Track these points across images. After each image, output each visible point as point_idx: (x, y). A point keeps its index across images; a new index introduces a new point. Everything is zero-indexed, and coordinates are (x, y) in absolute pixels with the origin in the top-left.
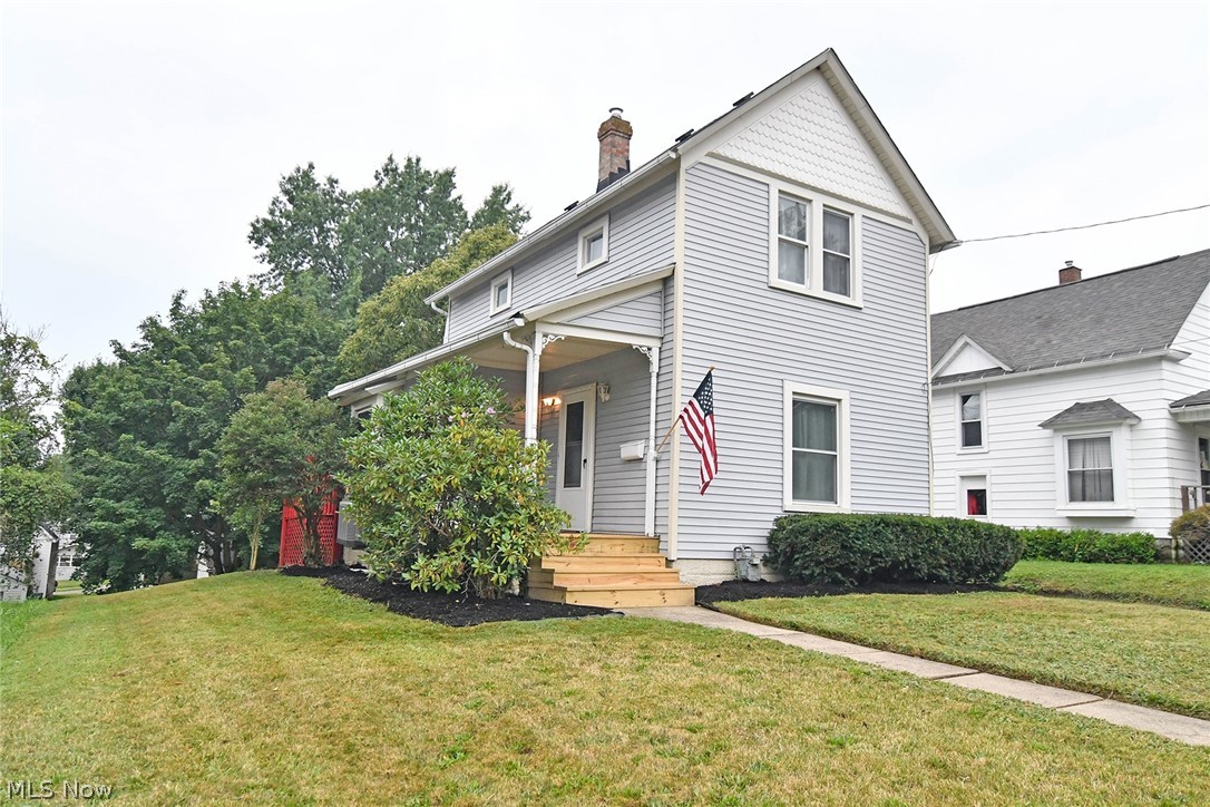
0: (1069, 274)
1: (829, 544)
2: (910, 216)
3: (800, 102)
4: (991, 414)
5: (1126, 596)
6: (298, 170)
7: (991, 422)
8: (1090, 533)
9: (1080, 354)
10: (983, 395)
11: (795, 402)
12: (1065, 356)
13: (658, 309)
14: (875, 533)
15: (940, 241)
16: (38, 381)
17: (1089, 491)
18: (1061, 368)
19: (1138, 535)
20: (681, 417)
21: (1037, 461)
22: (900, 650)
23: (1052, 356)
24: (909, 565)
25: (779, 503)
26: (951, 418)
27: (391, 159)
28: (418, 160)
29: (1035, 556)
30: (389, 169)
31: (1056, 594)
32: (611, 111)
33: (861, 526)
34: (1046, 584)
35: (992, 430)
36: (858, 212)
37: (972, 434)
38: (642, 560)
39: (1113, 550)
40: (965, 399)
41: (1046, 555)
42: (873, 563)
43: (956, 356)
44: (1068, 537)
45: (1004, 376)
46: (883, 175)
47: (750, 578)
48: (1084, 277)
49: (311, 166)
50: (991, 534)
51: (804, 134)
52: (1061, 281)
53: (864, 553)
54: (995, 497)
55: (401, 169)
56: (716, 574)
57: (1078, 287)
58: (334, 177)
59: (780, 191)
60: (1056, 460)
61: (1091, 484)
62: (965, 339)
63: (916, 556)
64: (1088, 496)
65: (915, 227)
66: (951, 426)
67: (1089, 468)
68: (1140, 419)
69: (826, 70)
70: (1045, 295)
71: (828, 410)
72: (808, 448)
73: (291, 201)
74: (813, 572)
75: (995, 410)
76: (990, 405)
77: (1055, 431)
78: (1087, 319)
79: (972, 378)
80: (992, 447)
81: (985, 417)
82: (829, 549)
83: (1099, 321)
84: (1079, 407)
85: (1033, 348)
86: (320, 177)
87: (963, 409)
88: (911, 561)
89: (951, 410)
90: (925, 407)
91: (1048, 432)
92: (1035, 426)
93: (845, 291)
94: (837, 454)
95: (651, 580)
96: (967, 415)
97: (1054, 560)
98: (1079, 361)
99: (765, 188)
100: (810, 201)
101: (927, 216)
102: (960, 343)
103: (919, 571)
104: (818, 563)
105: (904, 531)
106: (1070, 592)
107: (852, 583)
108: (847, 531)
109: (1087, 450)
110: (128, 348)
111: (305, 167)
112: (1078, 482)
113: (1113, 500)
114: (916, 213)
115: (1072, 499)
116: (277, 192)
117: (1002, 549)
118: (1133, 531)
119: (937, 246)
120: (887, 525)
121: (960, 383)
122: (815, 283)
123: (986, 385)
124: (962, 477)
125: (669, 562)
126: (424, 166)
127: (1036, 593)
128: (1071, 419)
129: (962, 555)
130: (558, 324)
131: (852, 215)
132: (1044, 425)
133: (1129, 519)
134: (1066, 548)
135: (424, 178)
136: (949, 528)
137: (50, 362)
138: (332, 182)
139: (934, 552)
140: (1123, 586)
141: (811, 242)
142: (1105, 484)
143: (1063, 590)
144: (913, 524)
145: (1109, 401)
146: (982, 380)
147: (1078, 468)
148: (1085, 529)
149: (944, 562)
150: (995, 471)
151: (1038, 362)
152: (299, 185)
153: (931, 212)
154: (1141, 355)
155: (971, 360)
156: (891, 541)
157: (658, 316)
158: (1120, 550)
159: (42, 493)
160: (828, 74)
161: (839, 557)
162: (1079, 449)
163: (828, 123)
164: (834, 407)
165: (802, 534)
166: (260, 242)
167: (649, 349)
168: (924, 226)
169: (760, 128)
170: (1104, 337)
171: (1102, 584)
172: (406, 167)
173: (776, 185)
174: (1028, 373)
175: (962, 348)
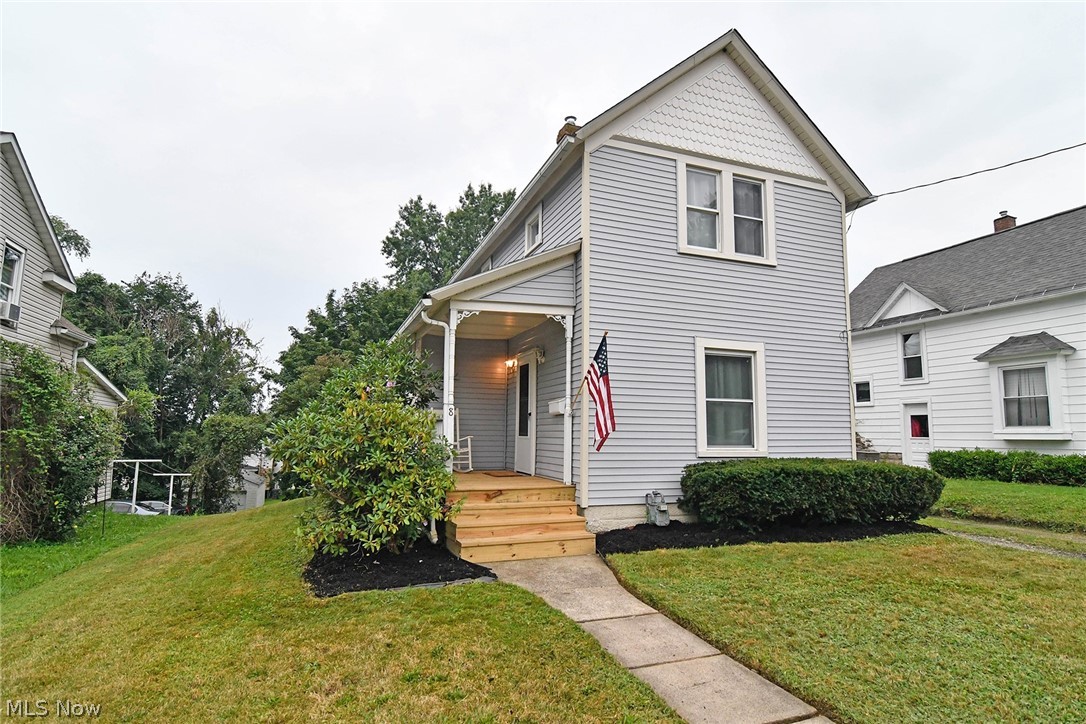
0: (1004, 222)
1: (727, 495)
2: (824, 177)
3: (706, 82)
4: (930, 349)
5: (1059, 525)
6: (411, 202)
7: (931, 356)
8: (1027, 454)
9: (1013, 293)
10: (922, 334)
11: (707, 357)
12: (999, 295)
13: (570, 281)
14: (774, 484)
15: (858, 198)
16: (248, 357)
17: (1025, 416)
18: (994, 307)
19: (1075, 457)
20: (586, 378)
21: (975, 390)
22: (740, 656)
23: (987, 296)
24: (815, 512)
25: (693, 450)
26: (895, 354)
27: (470, 187)
28: (490, 186)
29: (973, 475)
30: (469, 194)
31: (987, 520)
32: (566, 119)
33: (759, 477)
34: (977, 509)
35: (931, 364)
36: (770, 178)
37: (913, 368)
38: (552, 509)
39: (1049, 470)
40: (906, 338)
41: (984, 473)
42: (775, 511)
43: (897, 301)
44: (1006, 458)
45: (941, 317)
46: (796, 143)
47: (658, 523)
48: (1018, 223)
49: (420, 198)
50: (904, 478)
51: (710, 111)
52: (996, 229)
53: (764, 503)
54: (936, 422)
55: (477, 193)
56: (629, 519)
57: (1012, 234)
58: (433, 204)
59: (688, 165)
60: (993, 388)
61: (1026, 410)
62: (905, 286)
63: (821, 503)
64: (1024, 421)
65: (831, 187)
66: (894, 361)
67: (1024, 395)
68: (1075, 349)
69: (730, 50)
70: (981, 242)
71: (744, 362)
72: (725, 397)
73: (408, 223)
74: (716, 520)
75: (933, 346)
76: (929, 342)
77: (990, 363)
78: (1020, 261)
79: (911, 320)
80: (932, 378)
81: (925, 354)
82: (728, 500)
83: (1032, 262)
84: (1013, 341)
85: (968, 290)
86: (425, 205)
87: (904, 347)
88: (817, 508)
89: (894, 348)
90: (845, 353)
91: (983, 364)
92: (970, 359)
93: (759, 252)
94: (753, 401)
95: (556, 529)
96: (908, 351)
97: (991, 479)
98: (1011, 299)
99: (673, 164)
100: (720, 172)
101: (841, 177)
102: (899, 291)
103: (826, 516)
104: (719, 512)
105: (806, 479)
106: (1001, 519)
107: (755, 529)
108: (744, 482)
109: (1023, 378)
110: (302, 331)
111: (415, 199)
112: (1014, 409)
113: (1049, 424)
114: (830, 175)
115: (1009, 423)
116: (398, 218)
117: (919, 490)
118: (1070, 454)
119: (853, 204)
120: (788, 475)
121: (901, 324)
122: (726, 247)
123: (924, 325)
124: (906, 405)
125: (581, 511)
126: (495, 190)
127: (968, 518)
128: (1006, 352)
129: (873, 499)
130: (471, 301)
131: (764, 181)
132: (979, 359)
133: (1067, 441)
134: (1003, 469)
135: (496, 199)
136: (857, 475)
137: (254, 344)
138: (432, 207)
139: (841, 499)
140: (1057, 515)
141: (721, 209)
142: (1041, 411)
143: (994, 516)
144: (816, 473)
145: (1044, 334)
146: (920, 321)
147: (1014, 395)
148: (1021, 450)
149: (852, 507)
150: (935, 400)
151: (972, 303)
152: (413, 213)
153: (845, 172)
154: (1073, 291)
155: (911, 304)
156: (792, 491)
157: (571, 288)
158: (1057, 471)
159: (244, 432)
160: (734, 55)
161: (738, 506)
162: (1014, 380)
163: (736, 100)
164: (750, 359)
165: (703, 484)
166: (390, 254)
167: (563, 317)
168: (839, 186)
169: (665, 110)
170: (1037, 276)
171: (1034, 512)
172: (480, 192)
173: (683, 161)
174: (964, 312)
175: (902, 294)
